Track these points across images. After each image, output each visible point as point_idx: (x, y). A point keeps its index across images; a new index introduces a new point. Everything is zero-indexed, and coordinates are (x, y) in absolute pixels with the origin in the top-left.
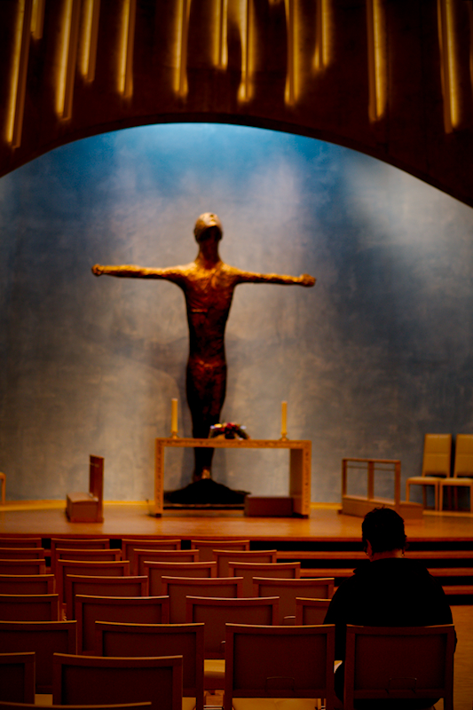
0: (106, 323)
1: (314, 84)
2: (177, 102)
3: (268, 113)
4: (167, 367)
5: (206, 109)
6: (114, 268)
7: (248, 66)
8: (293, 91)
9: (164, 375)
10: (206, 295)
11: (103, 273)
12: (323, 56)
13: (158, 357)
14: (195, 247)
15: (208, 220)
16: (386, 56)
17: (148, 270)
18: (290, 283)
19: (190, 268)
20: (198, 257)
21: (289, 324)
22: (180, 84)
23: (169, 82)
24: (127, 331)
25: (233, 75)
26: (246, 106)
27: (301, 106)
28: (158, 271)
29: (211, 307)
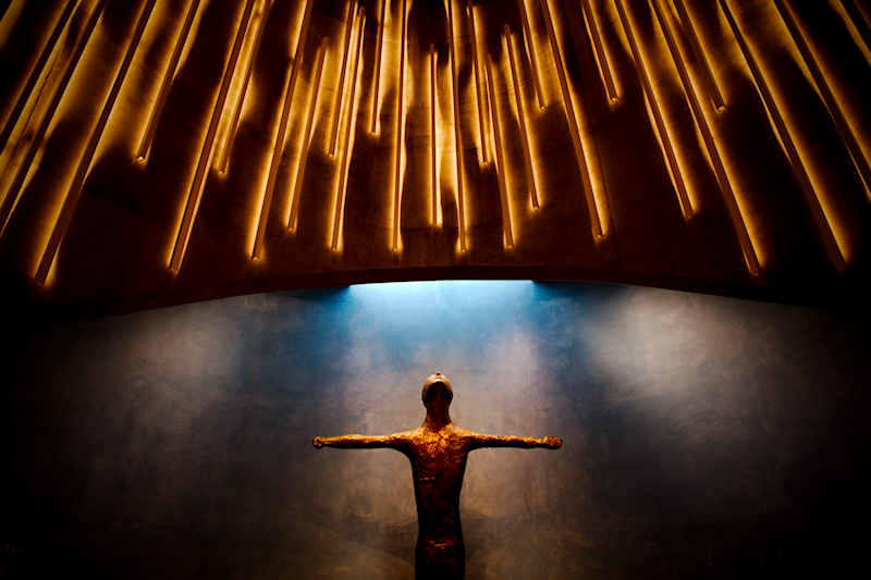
0: (338, 506)
1: (530, 227)
6: (336, 439)
9: (403, 562)
11: (324, 445)
17: (369, 438)
18: (533, 445)
20: (426, 420)
23: (383, 241)
24: (361, 513)
25: (450, 229)
26: (464, 258)
27: (522, 248)
28: (380, 438)
29: (440, 474)
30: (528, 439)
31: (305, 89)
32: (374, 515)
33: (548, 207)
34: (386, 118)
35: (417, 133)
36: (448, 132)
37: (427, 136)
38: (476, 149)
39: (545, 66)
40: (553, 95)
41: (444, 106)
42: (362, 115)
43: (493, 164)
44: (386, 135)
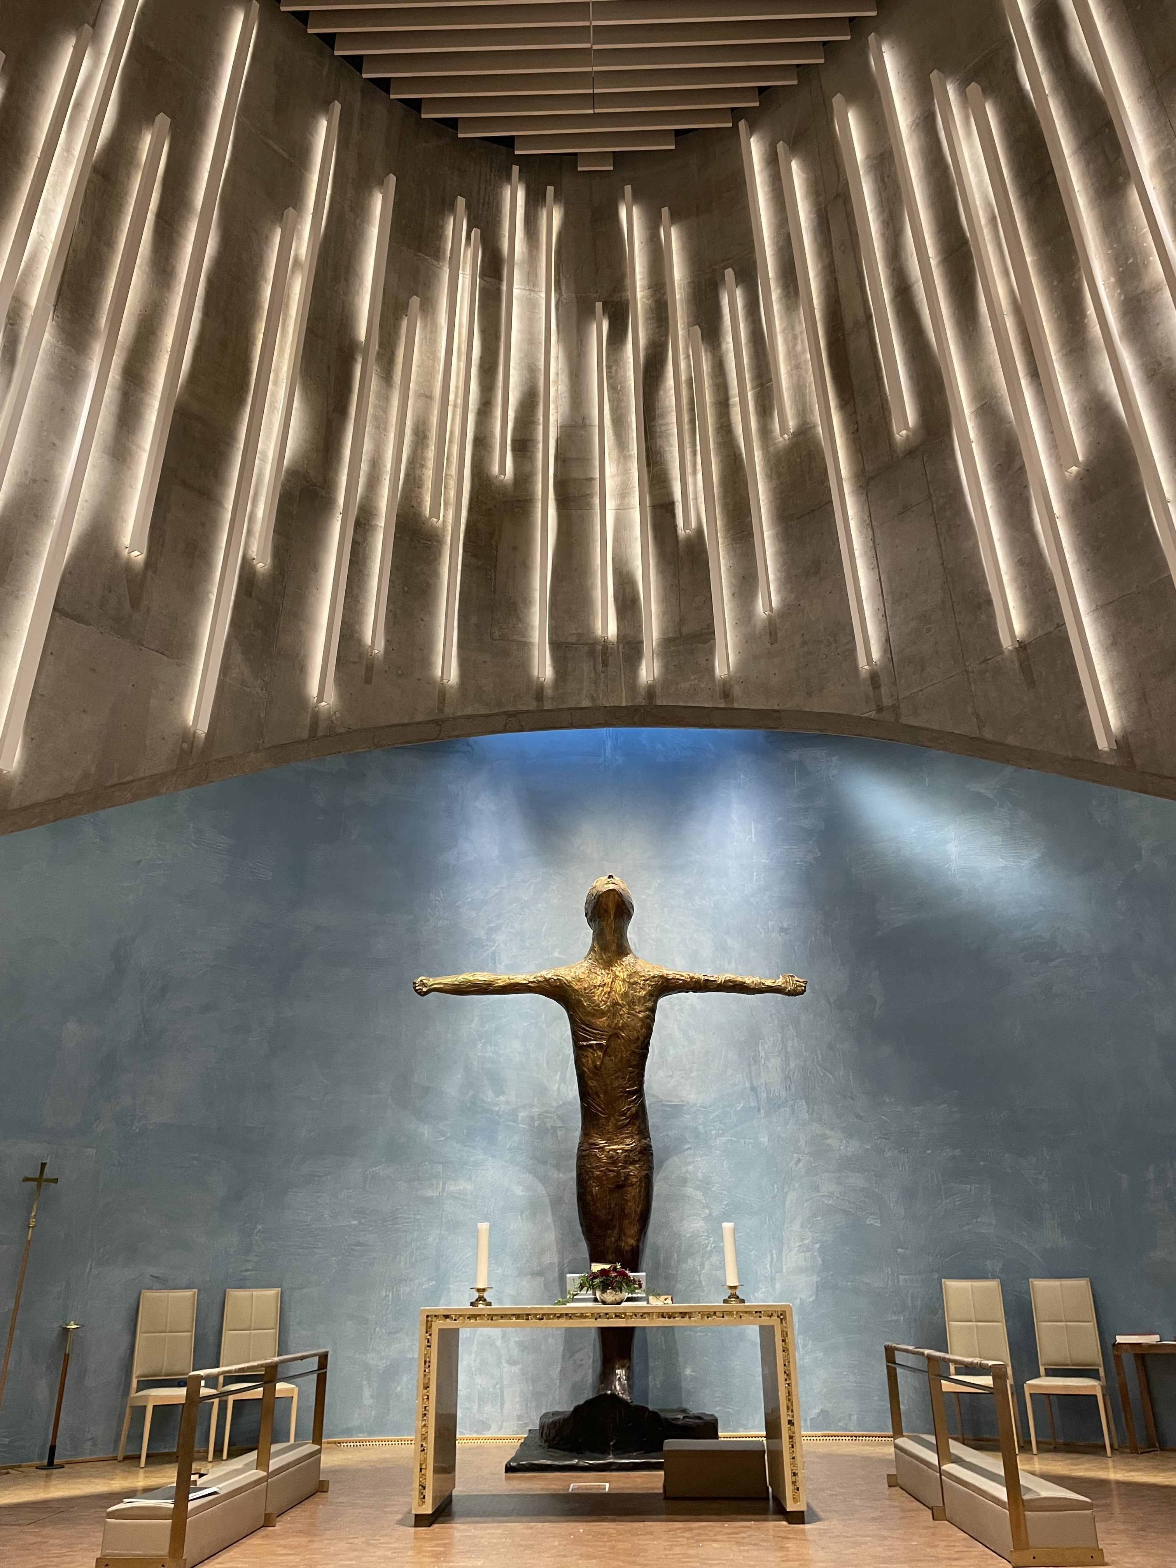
2: (539, 693)
5: (586, 703)
7: (651, 633)
8: (725, 660)
9: (555, 1175)
10: (603, 1013)
11: (431, 990)
13: (543, 1142)
14: (586, 934)
16: (876, 565)
17: (502, 978)
18: (759, 990)
19: (575, 968)
20: (592, 949)
23: (524, 665)
24: (489, 1095)
25: (630, 645)
26: (651, 691)
27: (744, 675)
28: (520, 978)
29: (614, 1036)
30: (748, 980)
31: (385, 399)
32: (509, 1100)
33: (789, 610)
34: (523, 444)
35: (576, 474)
36: (624, 472)
37: (591, 479)
38: (672, 504)
39: (792, 355)
40: (803, 411)
41: (619, 422)
42: (482, 442)
43: (700, 532)
44: (523, 478)
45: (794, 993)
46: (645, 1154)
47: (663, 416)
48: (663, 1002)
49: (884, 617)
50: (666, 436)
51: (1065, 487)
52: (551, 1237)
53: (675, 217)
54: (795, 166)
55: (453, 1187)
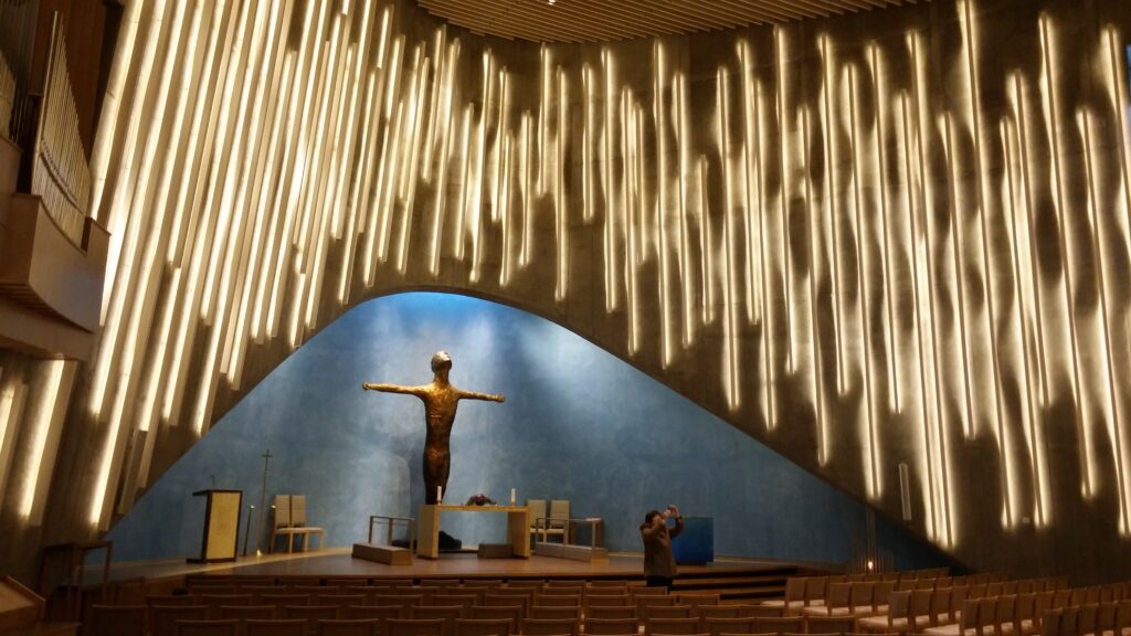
0: (363, 422)
1: (519, 275)
2: (433, 279)
3: (486, 291)
4: (402, 453)
5: (449, 285)
6: (380, 385)
7: (477, 258)
8: (504, 278)
9: (401, 459)
10: (440, 406)
11: (371, 388)
12: (524, 258)
13: (398, 447)
14: (433, 375)
15: (443, 356)
16: (568, 262)
17: (402, 388)
18: (491, 400)
19: (430, 387)
20: (435, 380)
21: (483, 425)
22: (433, 266)
23: (428, 265)
24: (377, 427)
25: (467, 264)
26: (475, 285)
27: (511, 287)
28: (409, 388)
29: (444, 414)
30: (488, 396)
32: (384, 430)
33: (532, 267)
34: (435, 165)
35: (454, 182)
37: (459, 186)
38: (492, 206)
42: (420, 163)
44: (434, 181)
45: (501, 402)
46: (448, 457)
47: (492, 163)
48: (461, 402)
49: (568, 282)
50: (492, 172)
51: (637, 267)
52: (397, 480)
53: (510, 70)
54: (563, 76)
55: (361, 461)
